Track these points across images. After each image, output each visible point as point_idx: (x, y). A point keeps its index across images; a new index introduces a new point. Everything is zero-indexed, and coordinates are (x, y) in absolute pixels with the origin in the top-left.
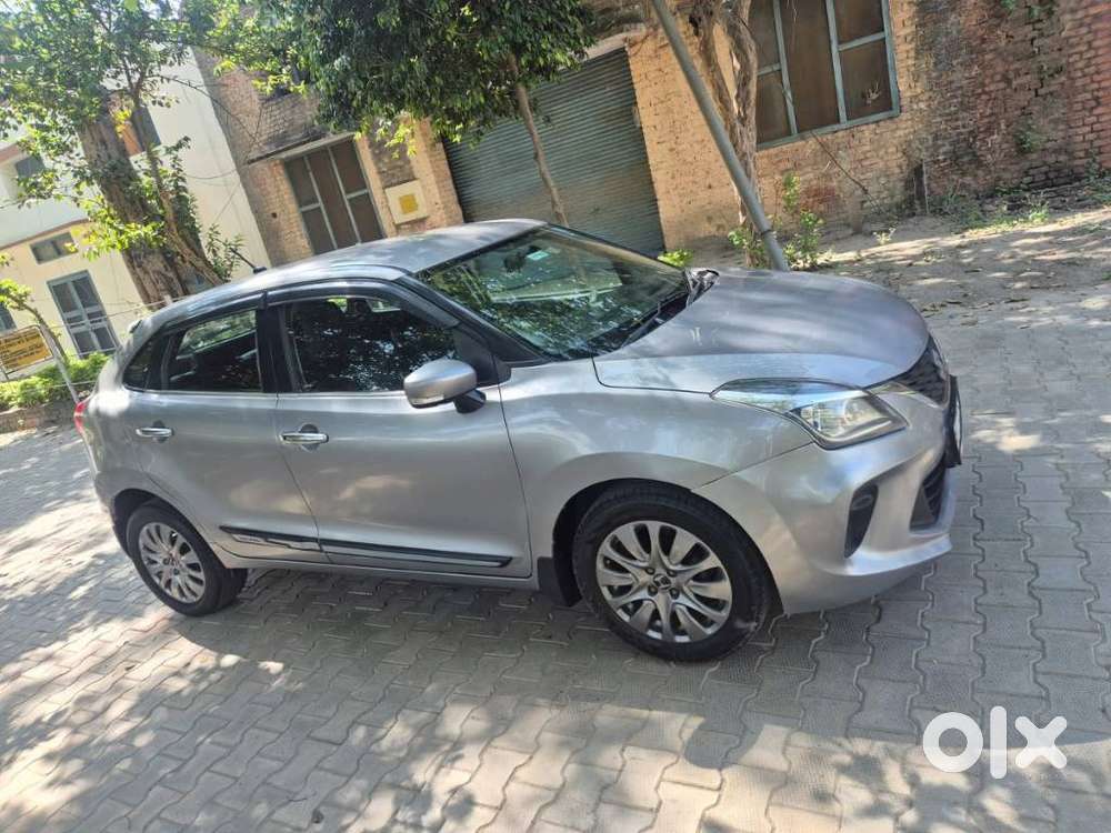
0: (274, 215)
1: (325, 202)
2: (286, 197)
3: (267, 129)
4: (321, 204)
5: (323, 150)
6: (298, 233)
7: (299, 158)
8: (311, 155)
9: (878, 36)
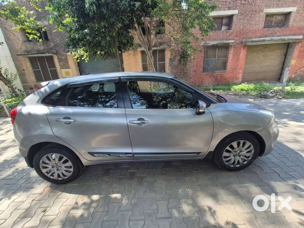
0: (24, 70)
1: (42, 69)
2: (28, 66)
3: (24, 48)
4: (40, 69)
5: (43, 57)
6: (31, 75)
7: (35, 58)
8: (39, 57)
9: (164, 62)
